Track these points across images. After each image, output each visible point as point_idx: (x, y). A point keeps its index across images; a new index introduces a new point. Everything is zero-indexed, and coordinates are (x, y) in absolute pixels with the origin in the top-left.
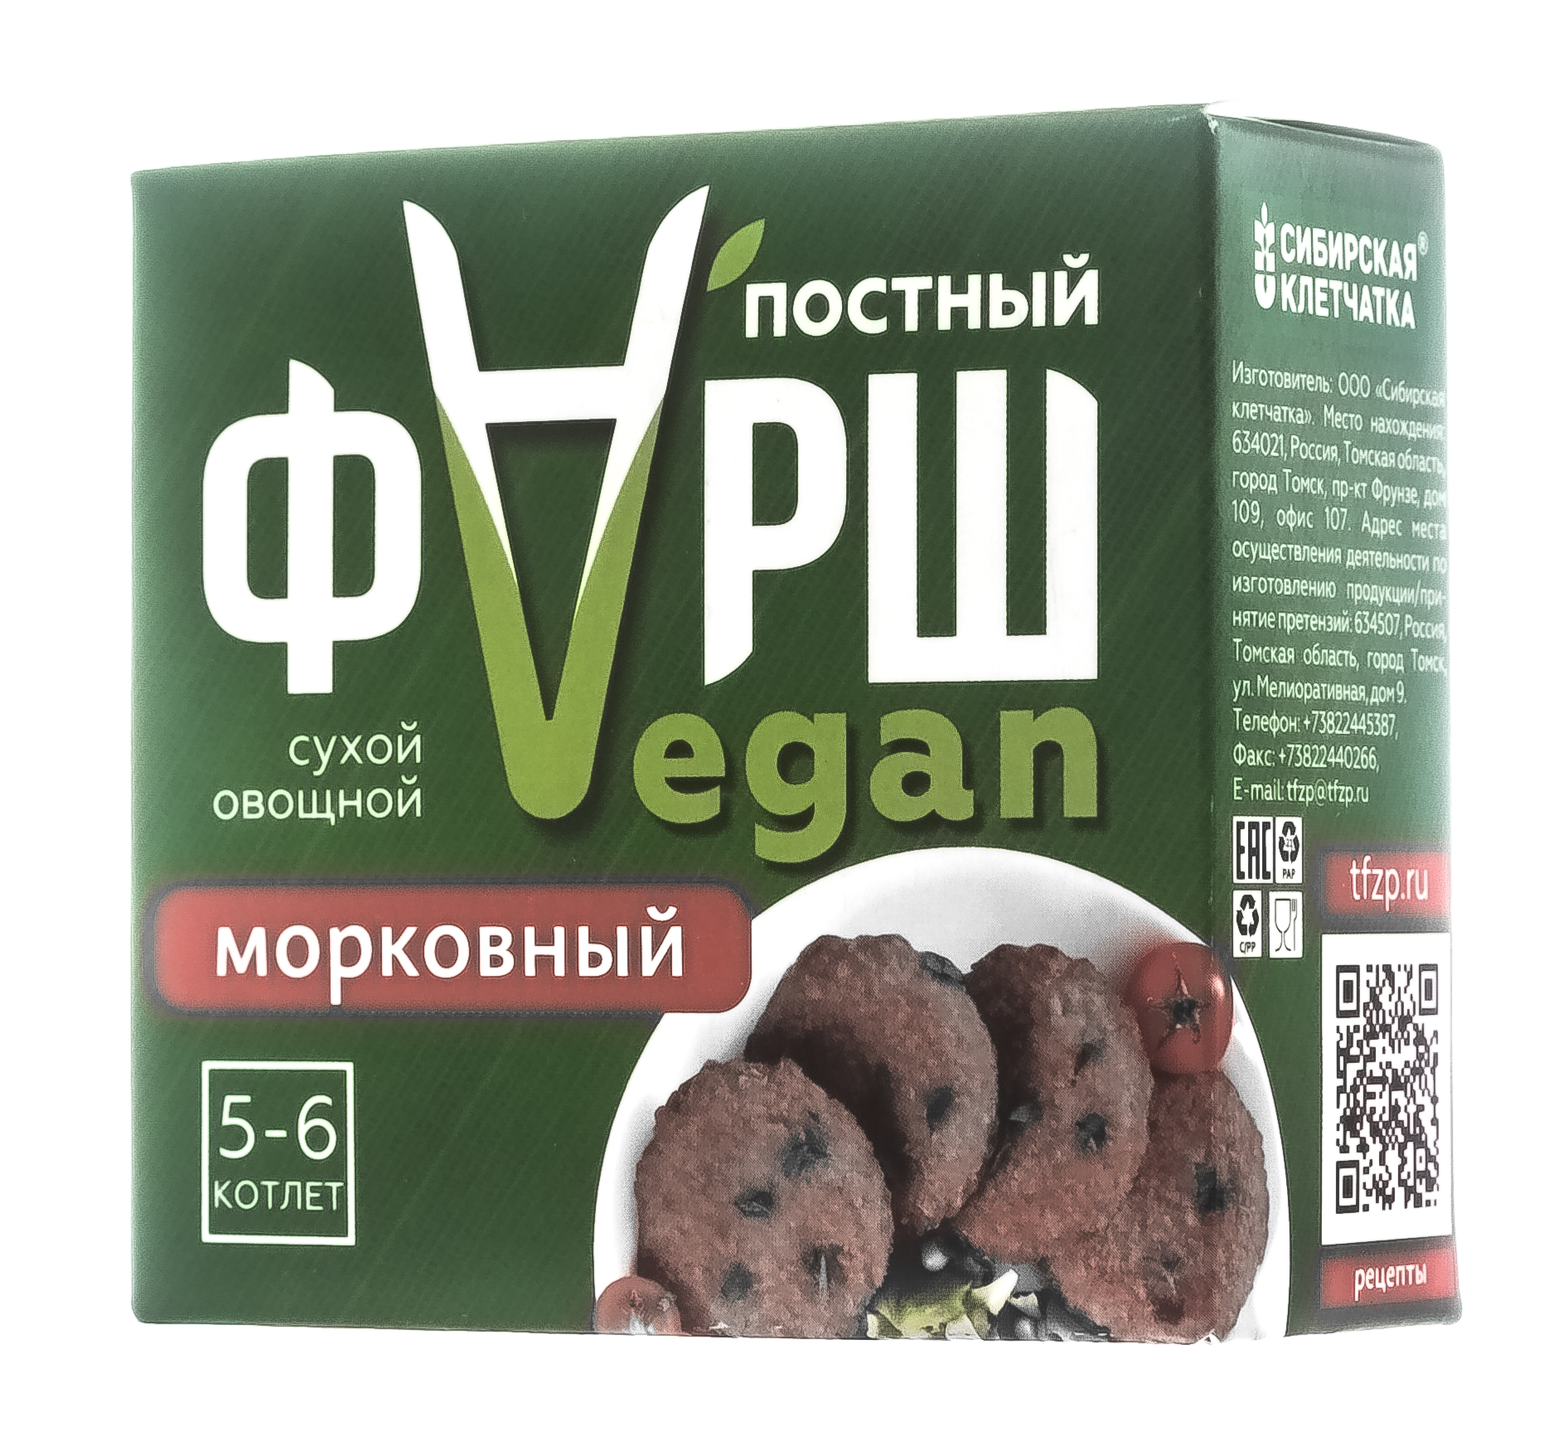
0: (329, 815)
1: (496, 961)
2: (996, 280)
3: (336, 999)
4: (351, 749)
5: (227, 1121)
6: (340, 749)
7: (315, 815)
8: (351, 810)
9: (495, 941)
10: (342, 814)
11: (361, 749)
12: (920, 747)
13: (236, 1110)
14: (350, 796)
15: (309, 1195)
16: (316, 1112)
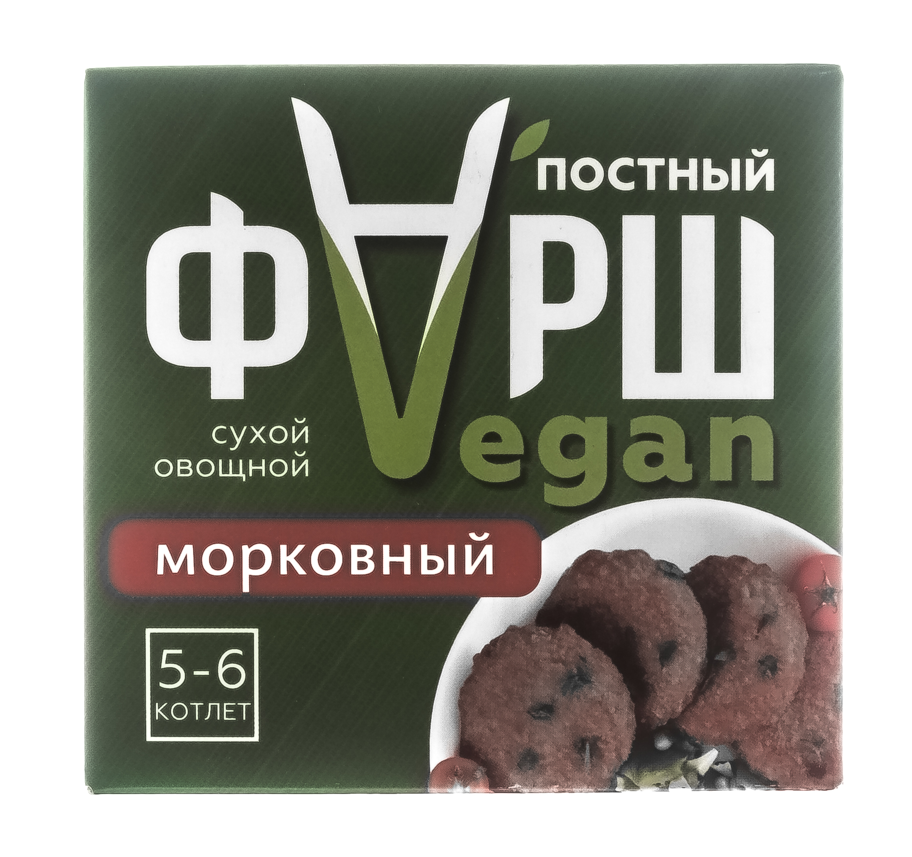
0: (241, 474)
1: (362, 565)
2: (707, 162)
3: (246, 588)
4: (258, 434)
5: (164, 665)
6: (249, 434)
7: (231, 475)
8: (257, 473)
9: (362, 553)
10: (251, 475)
11: (265, 434)
12: (657, 438)
13: (171, 659)
14: (257, 463)
15: (225, 711)
16: (230, 659)
